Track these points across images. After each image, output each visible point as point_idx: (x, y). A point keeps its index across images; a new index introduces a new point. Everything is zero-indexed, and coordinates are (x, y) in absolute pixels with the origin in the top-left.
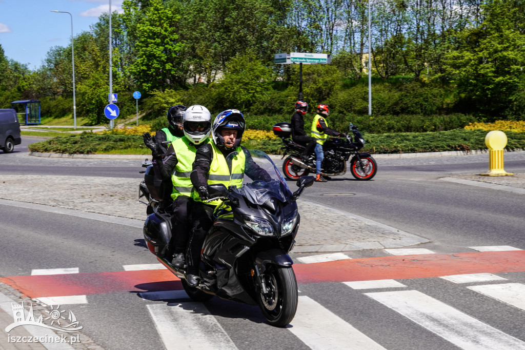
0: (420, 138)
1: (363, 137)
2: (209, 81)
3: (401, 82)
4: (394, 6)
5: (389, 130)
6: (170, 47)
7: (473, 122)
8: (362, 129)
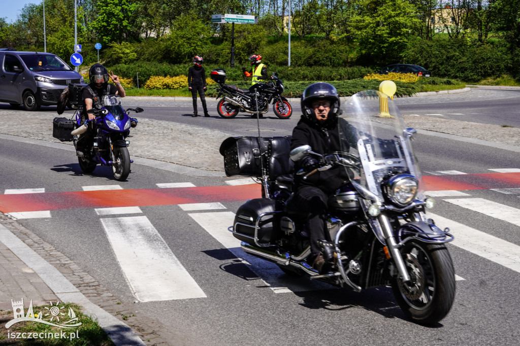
1: (283, 84)
2: (158, 36)
3: (314, 40)
6: (127, 7)
7: (370, 74)
8: (282, 78)
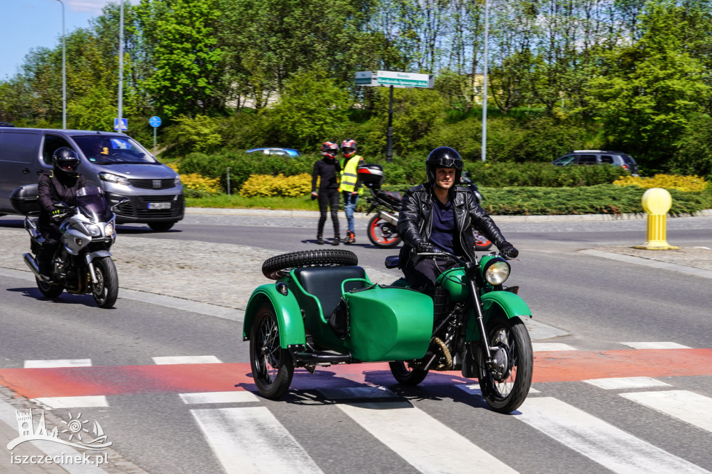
0: (553, 195)
2: (258, 106)
3: (526, 117)
4: (521, 12)
6: (205, 55)
7: (625, 176)
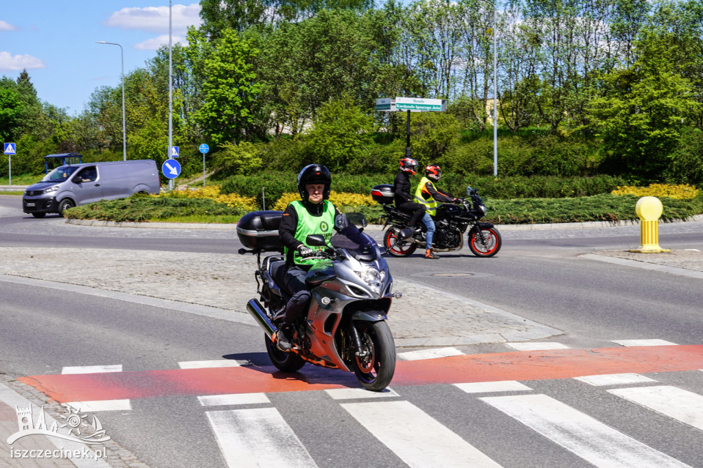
0: (556, 205)
1: (485, 204)
2: (294, 132)
3: (534, 135)
4: (526, 41)
5: (518, 194)
6: (247, 88)
7: (622, 186)
8: (484, 194)
